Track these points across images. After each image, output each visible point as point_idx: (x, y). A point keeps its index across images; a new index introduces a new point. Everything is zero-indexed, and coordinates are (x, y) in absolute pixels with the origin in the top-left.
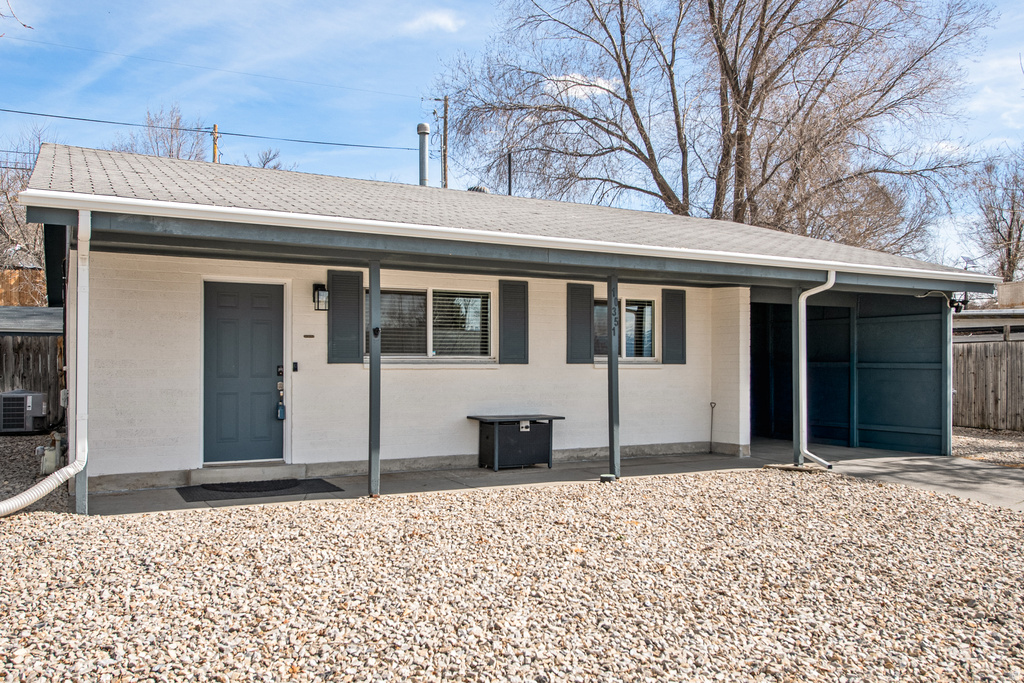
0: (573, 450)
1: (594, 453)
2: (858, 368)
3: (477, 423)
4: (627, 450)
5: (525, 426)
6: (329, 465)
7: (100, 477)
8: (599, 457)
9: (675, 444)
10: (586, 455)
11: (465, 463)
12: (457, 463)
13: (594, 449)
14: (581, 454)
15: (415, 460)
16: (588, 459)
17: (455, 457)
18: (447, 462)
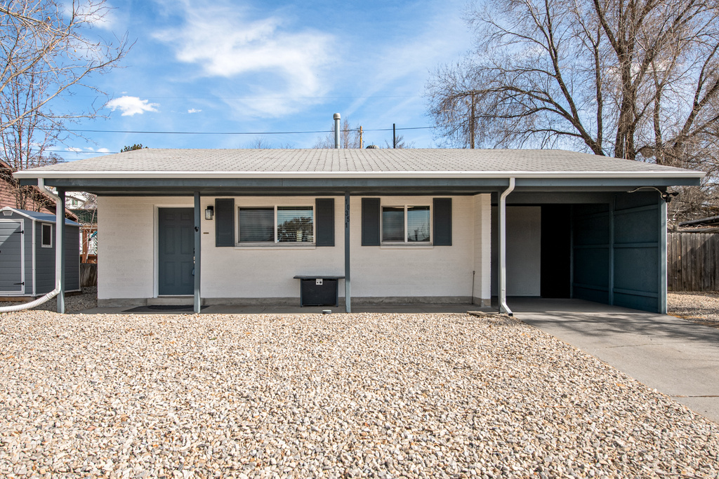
0: (366, 298)
1: (381, 300)
2: (615, 248)
3: (300, 280)
4: (406, 299)
5: (319, 282)
6: (217, 299)
7: (110, 299)
8: (385, 303)
9: (444, 297)
10: (375, 301)
11: (295, 302)
12: (290, 302)
13: (381, 298)
14: (372, 300)
15: (265, 299)
16: (377, 303)
17: (289, 298)
18: (284, 301)
